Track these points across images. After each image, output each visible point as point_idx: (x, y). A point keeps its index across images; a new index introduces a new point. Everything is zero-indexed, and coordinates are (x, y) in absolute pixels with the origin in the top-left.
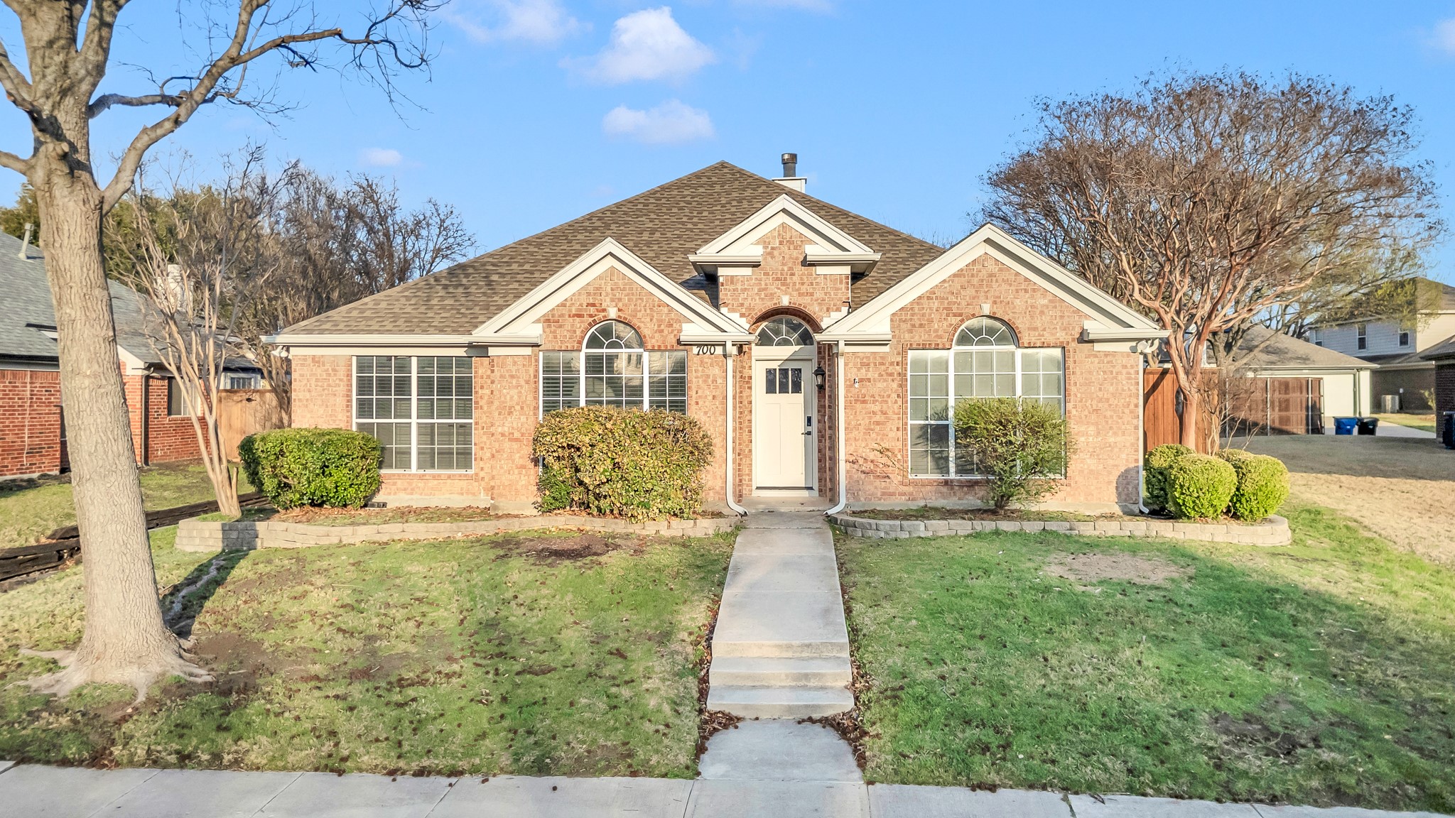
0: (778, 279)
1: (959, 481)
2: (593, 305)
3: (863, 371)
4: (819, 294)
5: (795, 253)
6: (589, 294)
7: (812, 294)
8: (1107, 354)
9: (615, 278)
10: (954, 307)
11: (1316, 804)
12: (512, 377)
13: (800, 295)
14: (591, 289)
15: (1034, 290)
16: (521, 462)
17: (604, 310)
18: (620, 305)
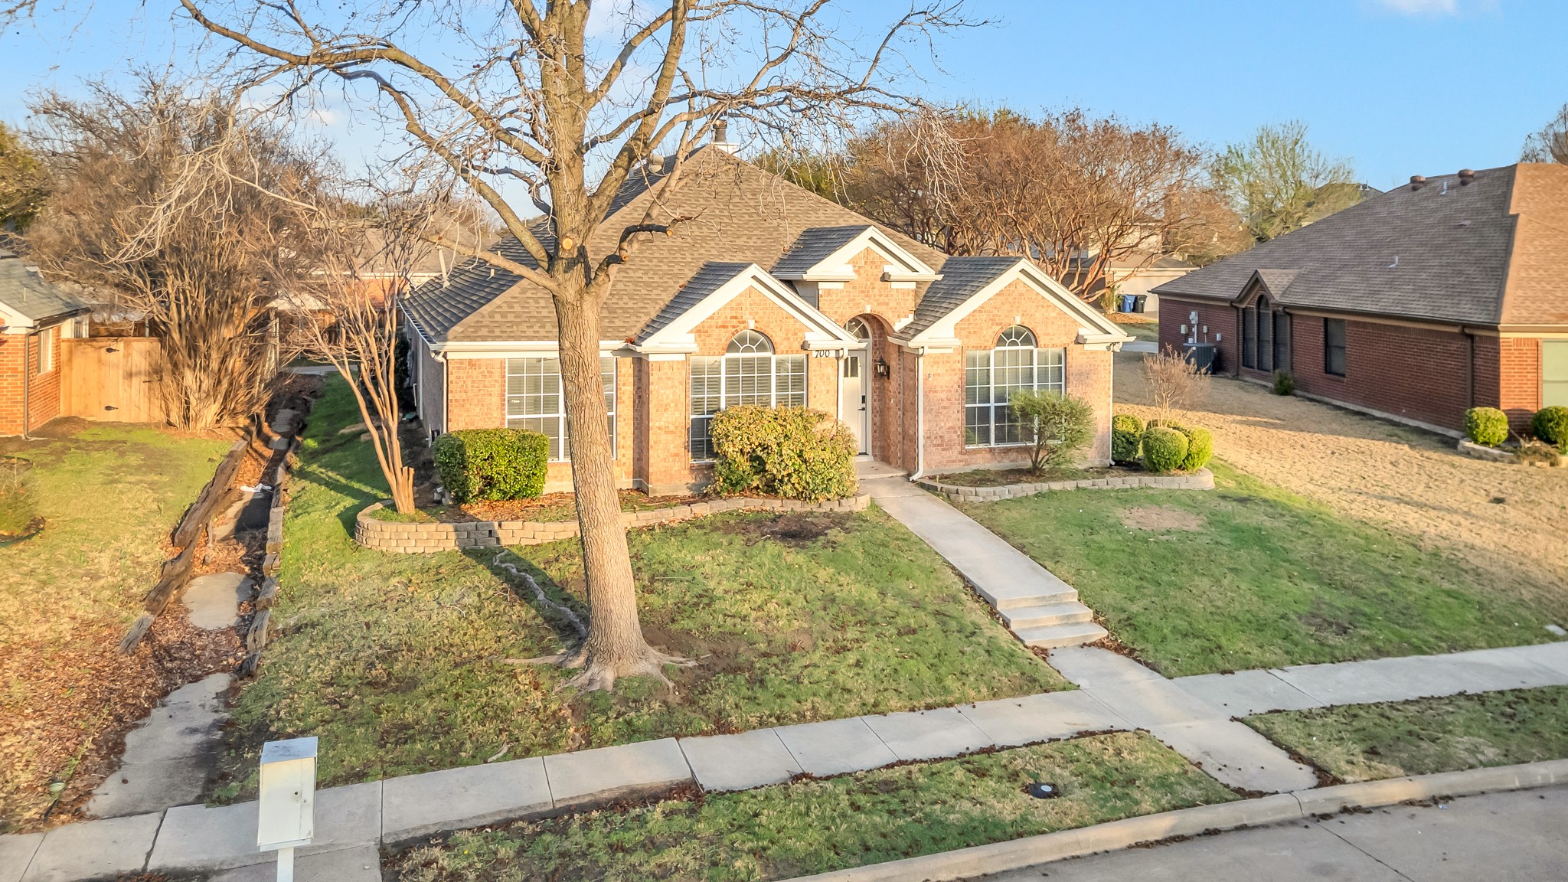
0: (863, 292)
1: (999, 449)
2: (736, 318)
3: (935, 367)
4: (892, 304)
5: (876, 271)
6: (732, 308)
7: (887, 304)
8: (1092, 352)
9: (752, 295)
10: (997, 318)
11: (1372, 658)
12: (669, 379)
13: (879, 304)
14: (734, 305)
15: (1048, 306)
16: (675, 451)
17: (744, 322)
18: (757, 318)
